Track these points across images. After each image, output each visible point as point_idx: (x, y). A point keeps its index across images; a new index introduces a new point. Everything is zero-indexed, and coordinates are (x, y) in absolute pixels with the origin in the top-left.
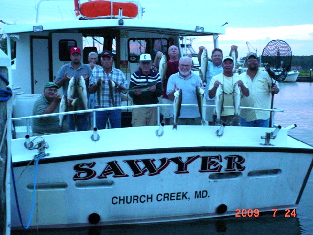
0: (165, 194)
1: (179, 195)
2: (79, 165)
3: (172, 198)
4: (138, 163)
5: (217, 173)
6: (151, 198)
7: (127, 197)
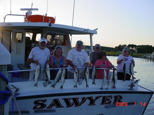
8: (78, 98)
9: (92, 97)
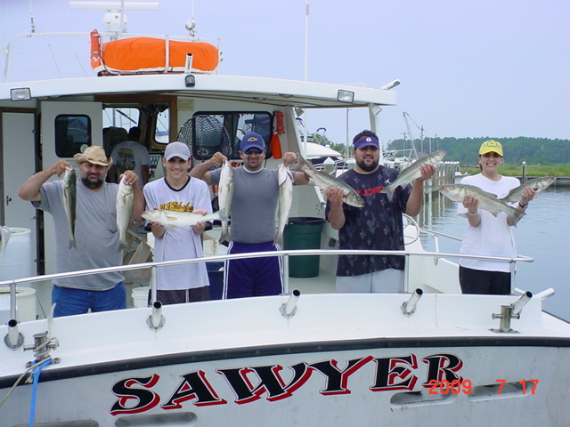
4: (247, 374)
5: (409, 391)
8: (280, 368)
9: (335, 363)
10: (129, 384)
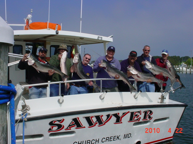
0: (107, 138)
1: (115, 137)
2: (53, 121)
3: (111, 140)
4: (92, 118)
5: (138, 122)
6: (98, 141)
7: (83, 141)
9: (119, 114)
10: (54, 122)
